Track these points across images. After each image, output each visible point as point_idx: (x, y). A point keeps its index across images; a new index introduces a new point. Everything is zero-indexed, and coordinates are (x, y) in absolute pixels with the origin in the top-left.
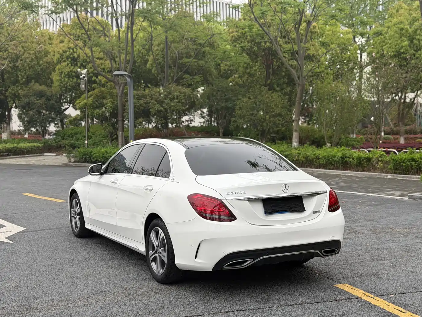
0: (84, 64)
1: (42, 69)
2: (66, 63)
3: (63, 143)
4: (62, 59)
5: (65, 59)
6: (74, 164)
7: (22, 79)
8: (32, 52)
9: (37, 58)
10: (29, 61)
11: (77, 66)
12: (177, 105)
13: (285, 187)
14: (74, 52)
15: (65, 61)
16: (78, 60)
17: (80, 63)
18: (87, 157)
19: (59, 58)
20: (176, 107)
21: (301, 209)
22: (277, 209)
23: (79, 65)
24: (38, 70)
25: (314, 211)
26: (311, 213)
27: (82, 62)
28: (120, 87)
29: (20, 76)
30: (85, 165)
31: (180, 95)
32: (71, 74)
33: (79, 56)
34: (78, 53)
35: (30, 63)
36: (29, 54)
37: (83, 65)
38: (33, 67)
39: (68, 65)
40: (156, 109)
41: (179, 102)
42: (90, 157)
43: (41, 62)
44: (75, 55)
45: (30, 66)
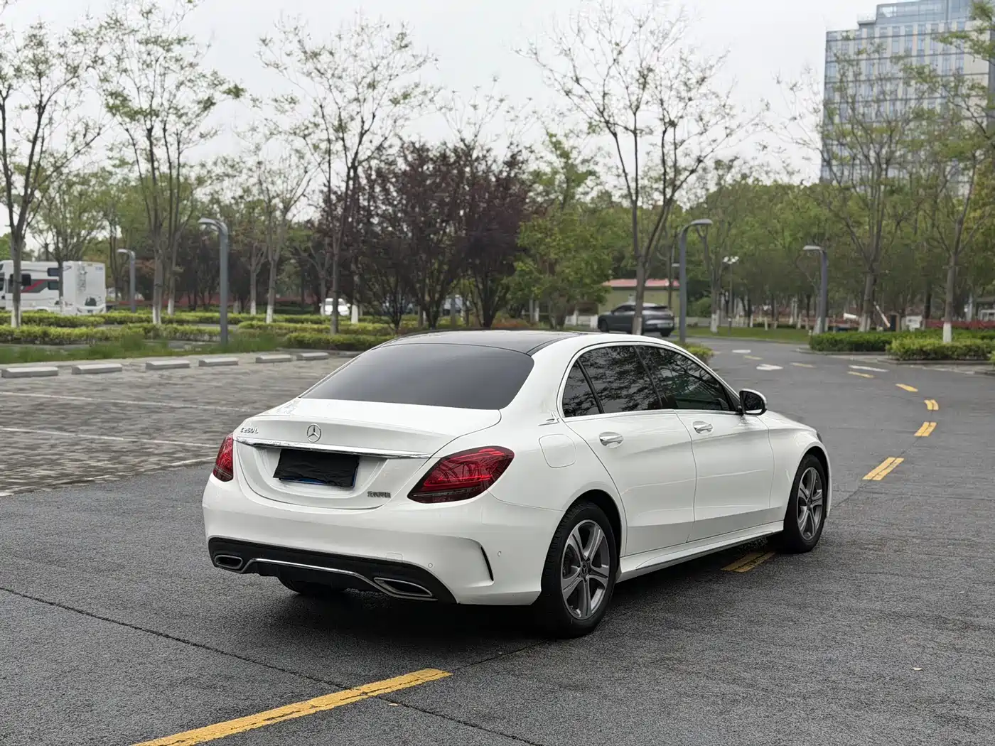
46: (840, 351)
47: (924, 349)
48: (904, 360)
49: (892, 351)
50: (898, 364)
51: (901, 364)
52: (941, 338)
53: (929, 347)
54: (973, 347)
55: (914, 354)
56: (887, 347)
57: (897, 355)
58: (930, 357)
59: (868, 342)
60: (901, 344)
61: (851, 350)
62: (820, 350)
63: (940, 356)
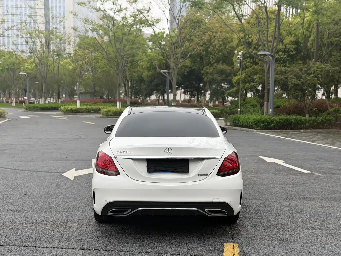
0: (256, 46)
1: (228, 52)
2: (242, 47)
3: (236, 110)
4: (240, 44)
5: (242, 43)
6: (228, 127)
7: (213, 61)
8: (220, 40)
9: (224, 44)
10: (218, 47)
11: (251, 49)
12: (312, 79)
13: (168, 150)
14: (250, 38)
15: (242, 45)
16: (252, 44)
17: (253, 46)
18: (237, 121)
19: (238, 43)
20: (312, 81)
21: (186, 171)
22: (160, 168)
23: (252, 48)
24: (225, 53)
25: (200, 174)
26: (196, 175)
27: (255, 45)
28: (267, 65)
29: (212, 59)
30: (235, 128)
31: (317, 71)
32: (246, 55)
33: (252, 40)
34: (252, 38)
35: (218, 48)
36: (219, 41)
37: (256, 48)
38: (221, 51)
39: (244, 48)
40: (293, 83)
41: (315, 77)
42: (238, 122)
43: (227, 47)
44: (250, 40)
45: (219, 50)
46: (37, 110)
47: (73, 109)
48: (66, 113)
49: (62, 110)
50: (64, 115)
51: (65, 115)
52: (77, 106)
53: (74, 109)
54: (87, 109)
55: (69, 111)
56: (59, 109)
57: (64, 111)
58: (74, 112)
59: (47, 107)
60: (64, 108)
61: (41, 110)
62: (29, 110)
63: (77, 112)
